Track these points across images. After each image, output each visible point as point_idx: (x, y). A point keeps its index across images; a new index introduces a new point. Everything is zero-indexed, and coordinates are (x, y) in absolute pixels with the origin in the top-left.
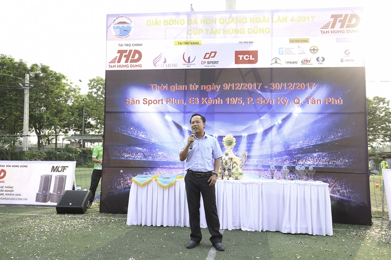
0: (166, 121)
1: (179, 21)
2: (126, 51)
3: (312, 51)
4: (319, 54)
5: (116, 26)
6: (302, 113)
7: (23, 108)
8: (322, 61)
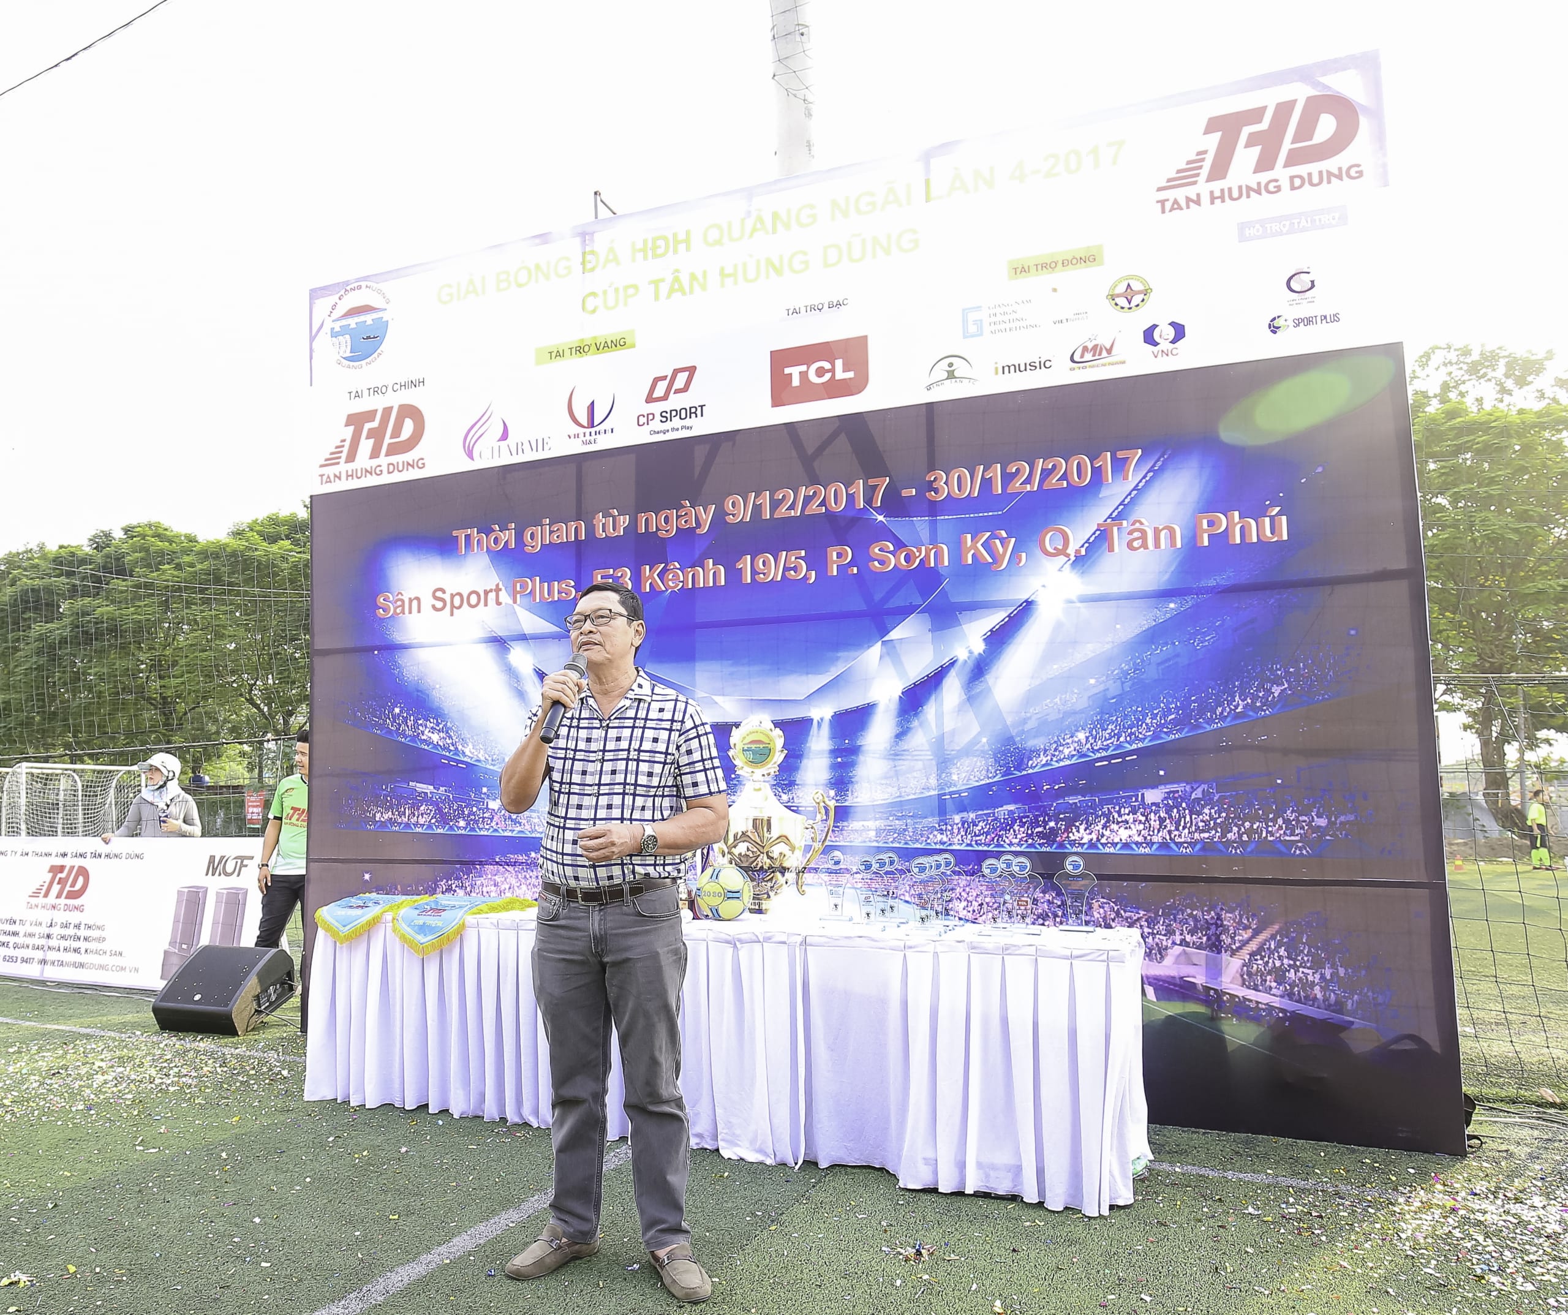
0: (511, 672)
2: (370, 415)
3: (1123, 301)
4: (1155, 312)
8: (1173, 342)
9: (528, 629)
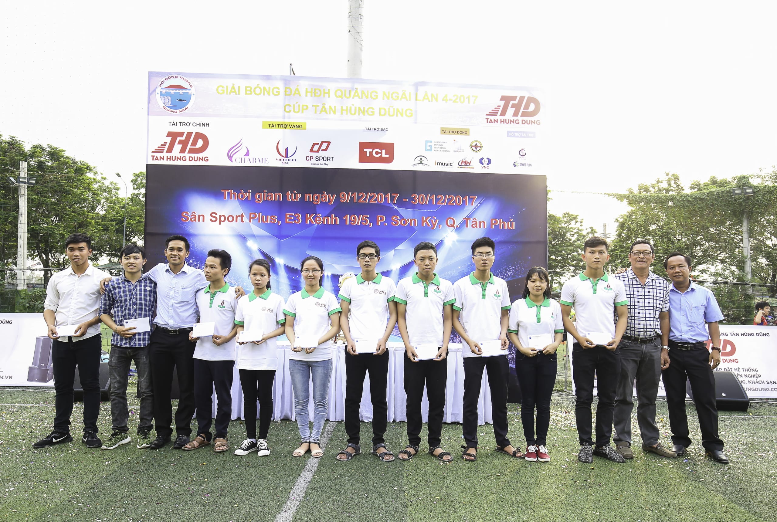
0: (248, 250)
2: (181, 134)
3: (474, 148)
4: (483, 154)
5: (164, 91)
6: (458, 241)
7: (16, 218)
8: (488, 164)
9: (255, 233)
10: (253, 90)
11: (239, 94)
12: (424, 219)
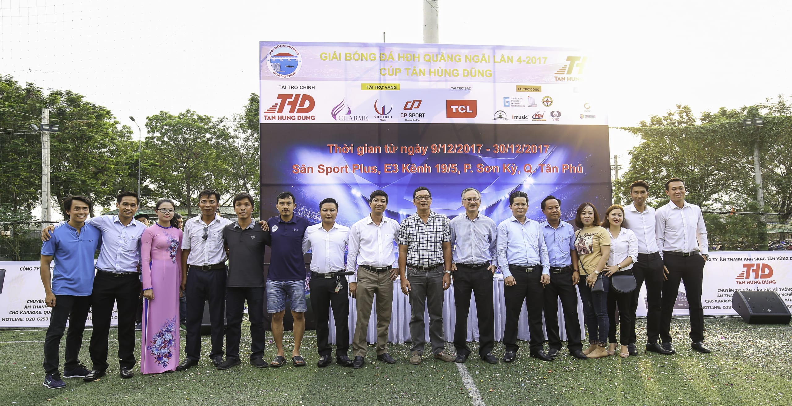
1: (368, 55)
2: (290, 96)
3: (546, 103)
4: (554, 108)
5: (274, 58)
6: (535, 184)
8: (558, 117)
9: (358, 182)
10: (352, 57)
11: (340, 60)
12: (505, 166)
